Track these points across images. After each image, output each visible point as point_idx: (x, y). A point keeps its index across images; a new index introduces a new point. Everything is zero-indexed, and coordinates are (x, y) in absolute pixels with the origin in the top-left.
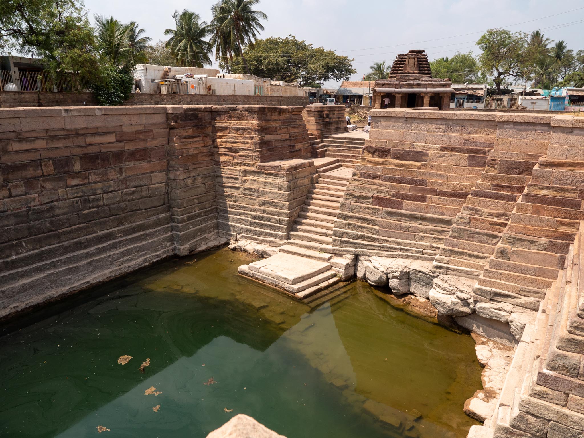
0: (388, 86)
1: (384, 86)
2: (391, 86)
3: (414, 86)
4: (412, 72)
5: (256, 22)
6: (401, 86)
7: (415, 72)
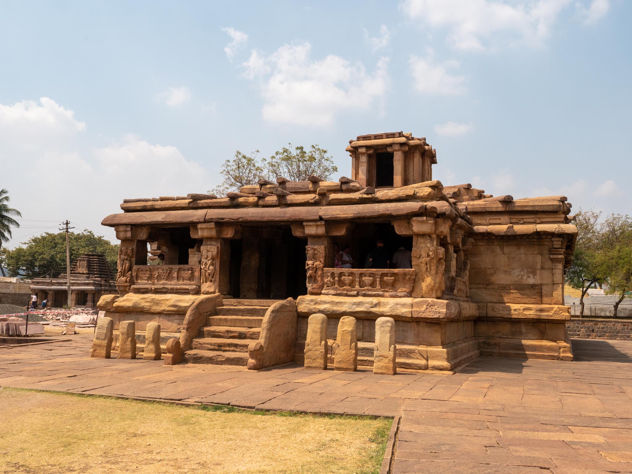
0: (42, 284)
1: (38, 284)
2: (44, 284)
3: (63, 285)
4: (82, 272)
5: (7, 210)
6: (53, 284)
7: (85, 272)
